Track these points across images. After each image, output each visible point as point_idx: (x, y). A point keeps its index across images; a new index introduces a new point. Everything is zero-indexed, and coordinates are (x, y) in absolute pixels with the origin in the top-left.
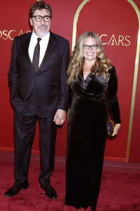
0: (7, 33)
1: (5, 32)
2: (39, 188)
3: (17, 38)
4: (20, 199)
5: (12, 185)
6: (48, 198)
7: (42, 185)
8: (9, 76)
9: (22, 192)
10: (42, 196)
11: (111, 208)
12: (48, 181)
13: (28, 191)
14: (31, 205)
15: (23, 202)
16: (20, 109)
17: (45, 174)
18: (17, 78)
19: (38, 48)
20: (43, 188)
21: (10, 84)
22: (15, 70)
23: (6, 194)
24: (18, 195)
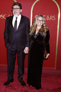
0: (3, 16)
1: (2, 16)
2: (18, 82)
3: (7, 18)
4: (10, 87)
5: (6, 81)
6: (22, 86)
7: (19, 80)
8: (4, 34)
9: (11, 83)
10: (20, 85)
11: (49, 89)
12: (22, 78)
13: (13, 83)
14: (15, 89)
15: (11, 88)
16: (9, 48)
17: (21, 75)
18: (8, 35)
19: (16, 21)
20: (20, 81)
21: (5, 38)
22: (7, 31)
23: (4, 85)
24: (9, 85)
